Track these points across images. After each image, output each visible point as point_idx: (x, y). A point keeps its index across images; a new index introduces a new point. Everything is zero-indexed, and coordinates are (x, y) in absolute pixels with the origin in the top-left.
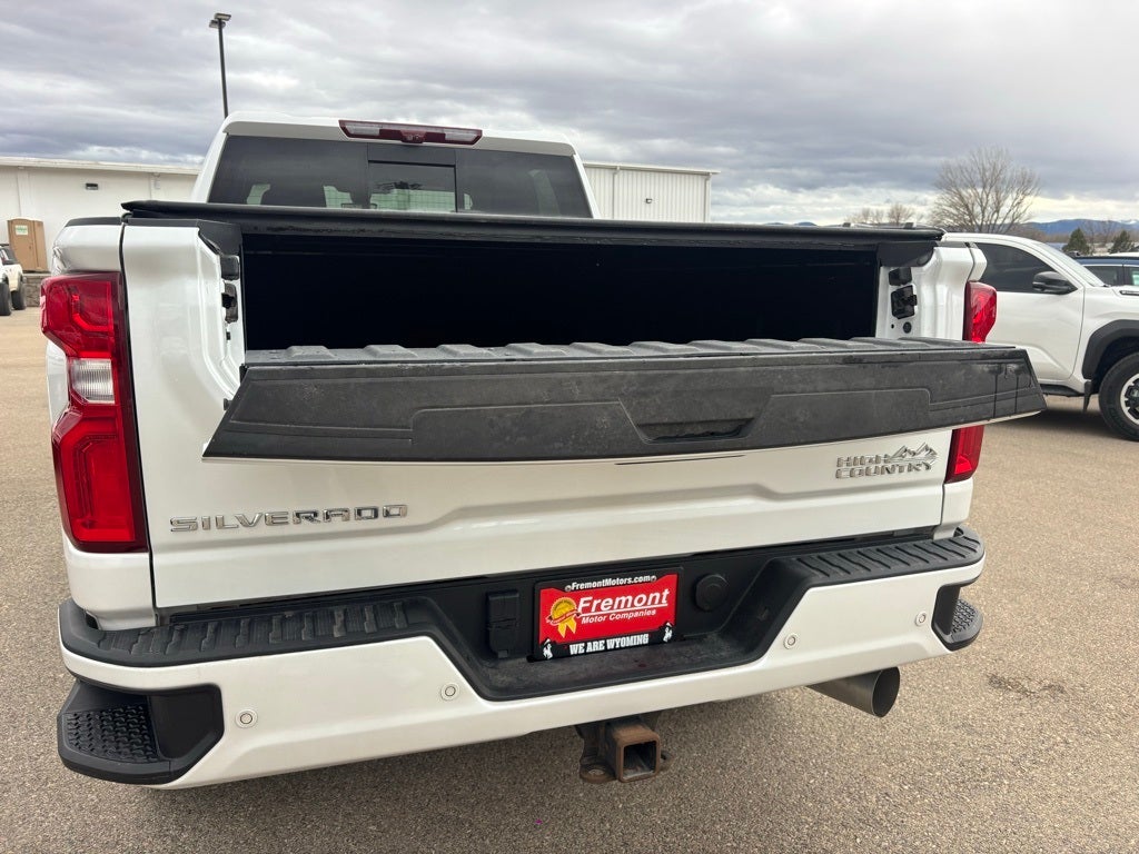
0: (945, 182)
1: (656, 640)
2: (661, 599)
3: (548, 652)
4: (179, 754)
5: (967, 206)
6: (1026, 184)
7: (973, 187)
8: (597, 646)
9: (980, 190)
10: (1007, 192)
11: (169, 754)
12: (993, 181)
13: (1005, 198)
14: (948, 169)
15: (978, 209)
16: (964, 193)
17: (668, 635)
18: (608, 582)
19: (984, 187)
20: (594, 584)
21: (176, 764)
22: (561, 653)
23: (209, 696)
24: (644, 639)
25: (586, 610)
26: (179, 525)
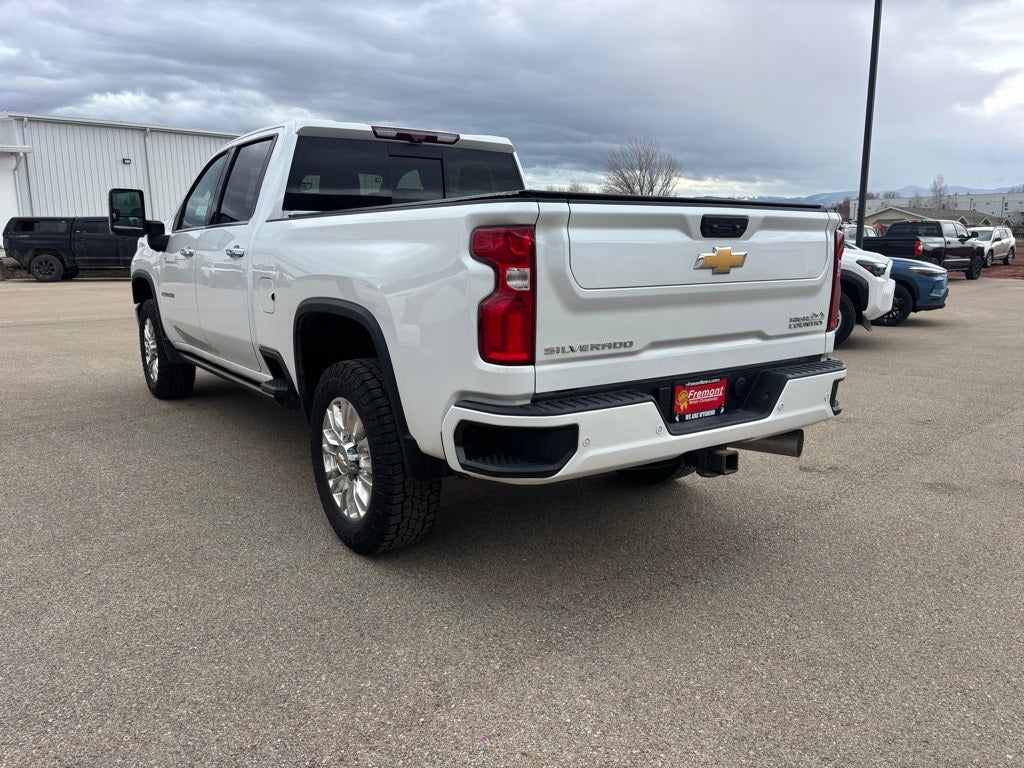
0: (613, 164)
1: (718, 413)
2: (719, 392)
3: (677, 419)
4: (557, 462)
5: (629, 187)
6: (673, 168)
7: (633, 169)
8: (695, 416)
9: (638, 172)
10: (658, 175)
11: (550, 462)
12: (647, 164)
13: (657, 180)
14: (613, 154)
15: (637, 188)
16: (626, 175)
17: (723, 410)
18: (702, 382)
19: (641, 170)
20: (697, 383)
21: (556, 467)
22: (682, 419)
23: (573, 430)
24: (713, 412)
25: (692, 397)
26: (549, 351)
